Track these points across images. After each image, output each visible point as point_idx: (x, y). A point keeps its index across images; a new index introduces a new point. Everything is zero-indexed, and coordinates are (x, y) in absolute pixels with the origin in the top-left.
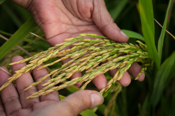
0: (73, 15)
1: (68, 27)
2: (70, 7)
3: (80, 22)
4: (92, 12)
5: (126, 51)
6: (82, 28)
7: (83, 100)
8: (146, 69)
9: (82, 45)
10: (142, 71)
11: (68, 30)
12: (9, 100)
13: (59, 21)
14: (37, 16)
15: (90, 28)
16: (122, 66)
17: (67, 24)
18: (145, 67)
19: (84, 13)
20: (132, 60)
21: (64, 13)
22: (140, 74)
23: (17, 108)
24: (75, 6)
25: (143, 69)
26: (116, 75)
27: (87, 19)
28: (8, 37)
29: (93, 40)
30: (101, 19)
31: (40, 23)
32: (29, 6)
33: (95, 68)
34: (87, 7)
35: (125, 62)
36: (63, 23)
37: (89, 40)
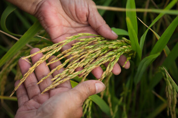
0: (72, 19)
1: (68, 29)
2: (69, 13)
3: (77, 25)
4: (88, 17)
5: (114, 47)
6: (79, 30)
7: (89, 88)
8: (130, 58)
9: (80, 44)
10: (128, 60)
11: (68, 31)
12: (30, 85)
13: (61, 24)
14: (43, 21)
15: (85, 29)
16: (112, 60)
17: (67, 27)
18: (129, 57)
19: (81, 17)
20: (119, 54)
21: (64, 18)
22: (126, 62)
23: (37, 93)
24: (74, 13)
25: (128, 58)
26: (108, 68)
27: (83, 22)
28: (19, 38)
29: (87, 39)
30: (96, 22)
31: (46, 27)
32: (36, 13)
33: (91, 63)
34: (84, 13)
35: (114, 57)
36: (64, 26)
37: (84, 40)
